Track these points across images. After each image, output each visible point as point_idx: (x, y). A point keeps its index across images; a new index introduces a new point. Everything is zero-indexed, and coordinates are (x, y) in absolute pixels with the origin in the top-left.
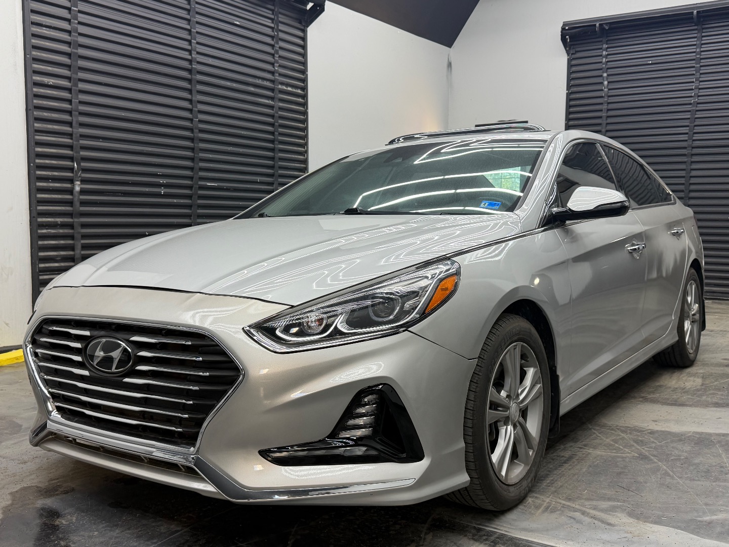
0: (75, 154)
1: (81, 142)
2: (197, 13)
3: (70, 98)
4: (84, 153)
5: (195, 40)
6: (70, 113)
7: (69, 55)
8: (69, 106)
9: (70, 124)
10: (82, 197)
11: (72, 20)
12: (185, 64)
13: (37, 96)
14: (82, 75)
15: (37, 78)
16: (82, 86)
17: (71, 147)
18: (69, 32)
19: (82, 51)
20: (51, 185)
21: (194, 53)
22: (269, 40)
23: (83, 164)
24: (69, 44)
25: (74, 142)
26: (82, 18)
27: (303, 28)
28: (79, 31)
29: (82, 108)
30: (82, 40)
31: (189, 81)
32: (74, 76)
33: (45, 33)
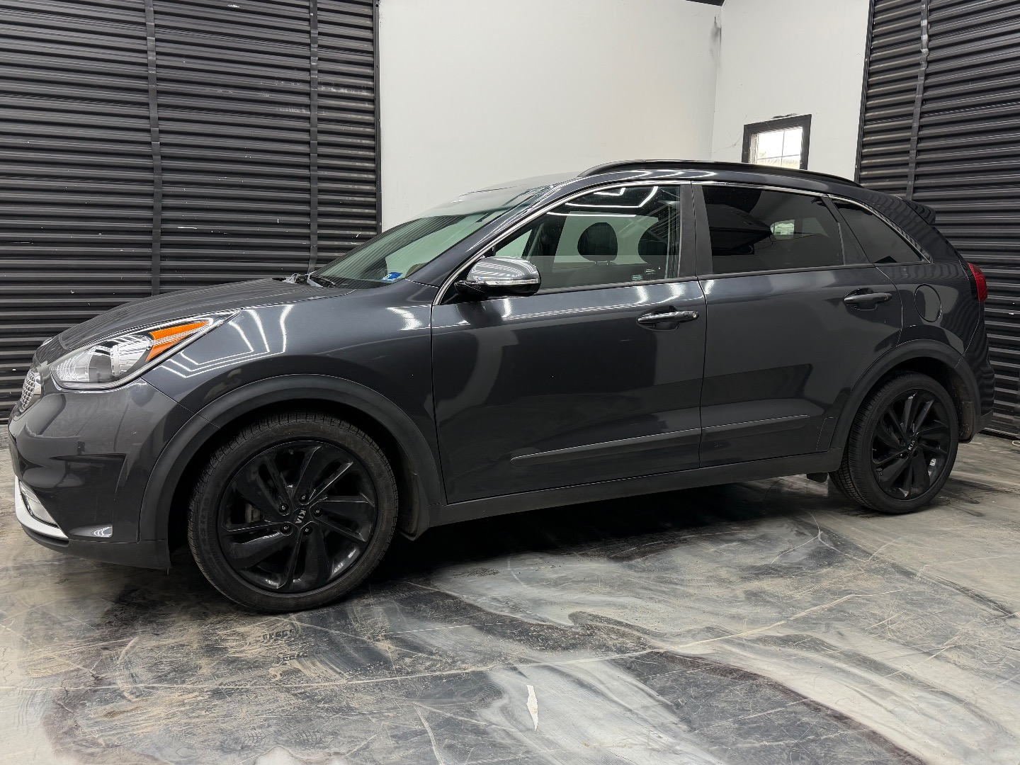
5: (152, 36)
12: (142, 71)
21: (151, 54)
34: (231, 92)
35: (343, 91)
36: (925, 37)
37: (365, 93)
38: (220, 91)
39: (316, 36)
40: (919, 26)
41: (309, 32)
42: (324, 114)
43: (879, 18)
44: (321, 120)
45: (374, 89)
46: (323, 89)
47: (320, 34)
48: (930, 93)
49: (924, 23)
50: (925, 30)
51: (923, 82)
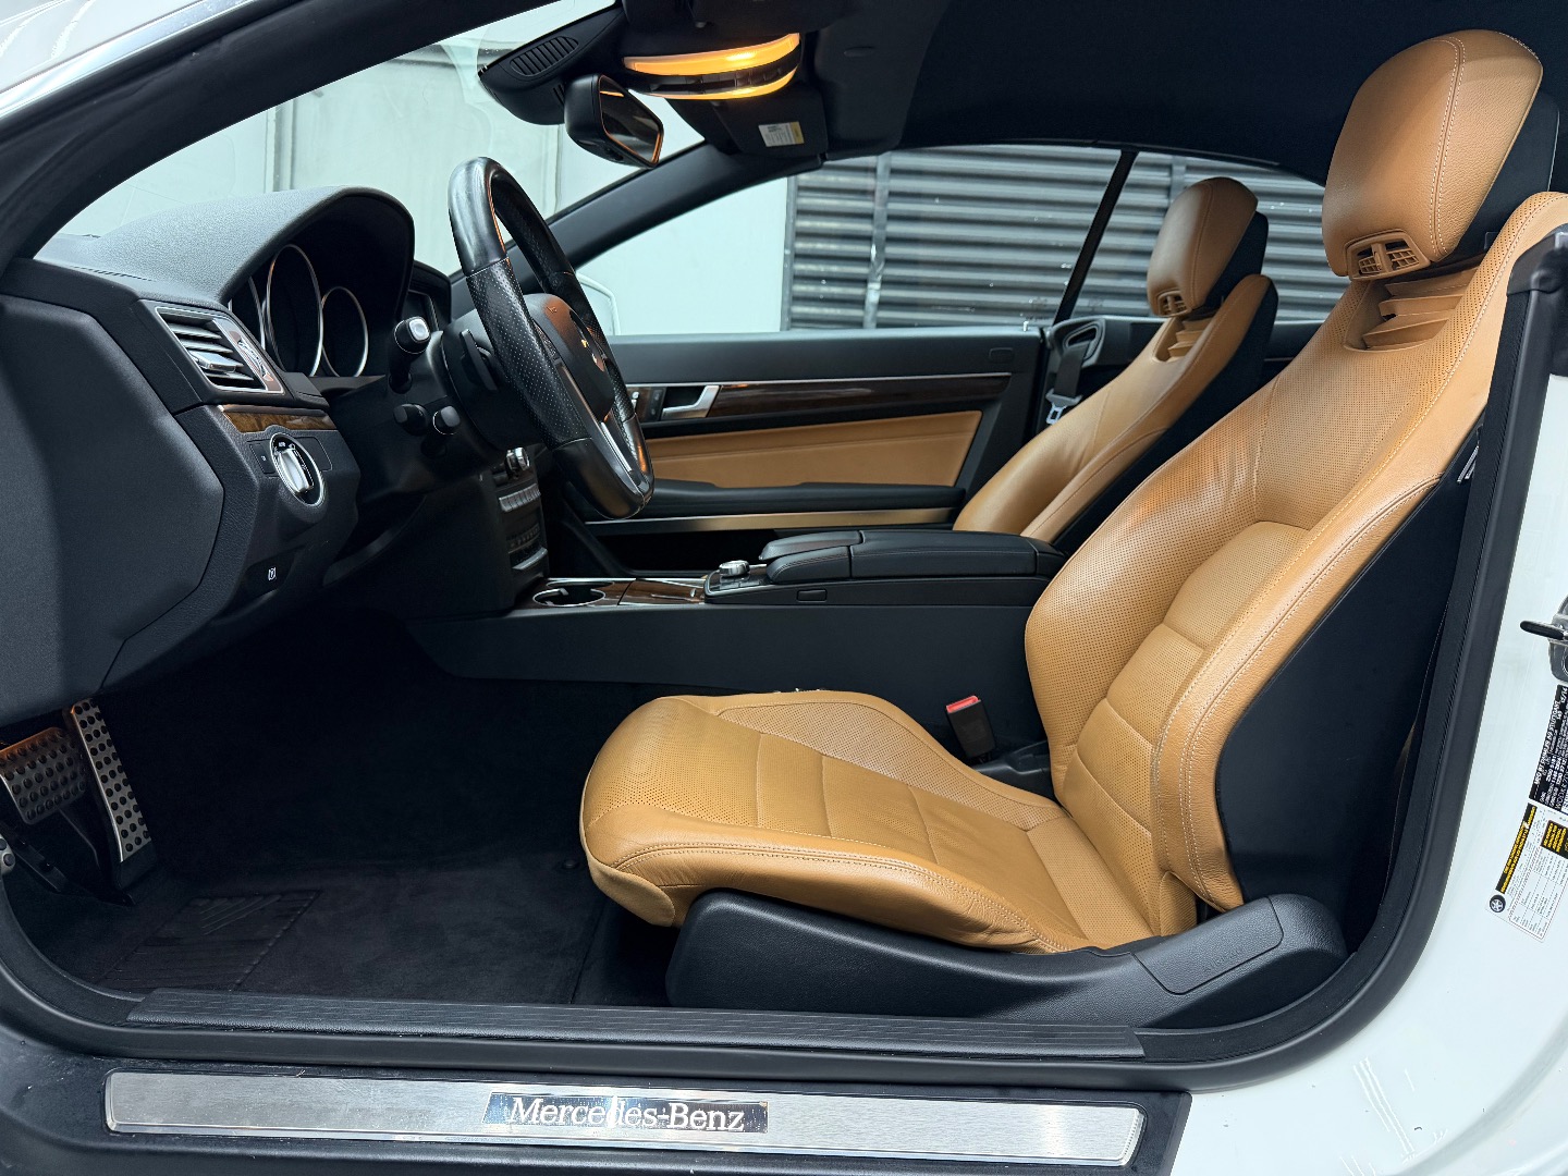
0: (876, 232)
1: (890, 205)
4: (894, 228)
10: (880, 313)
17: (870, 217)
20: (824, 289)
23: (893, 251)
25: (878, 208)
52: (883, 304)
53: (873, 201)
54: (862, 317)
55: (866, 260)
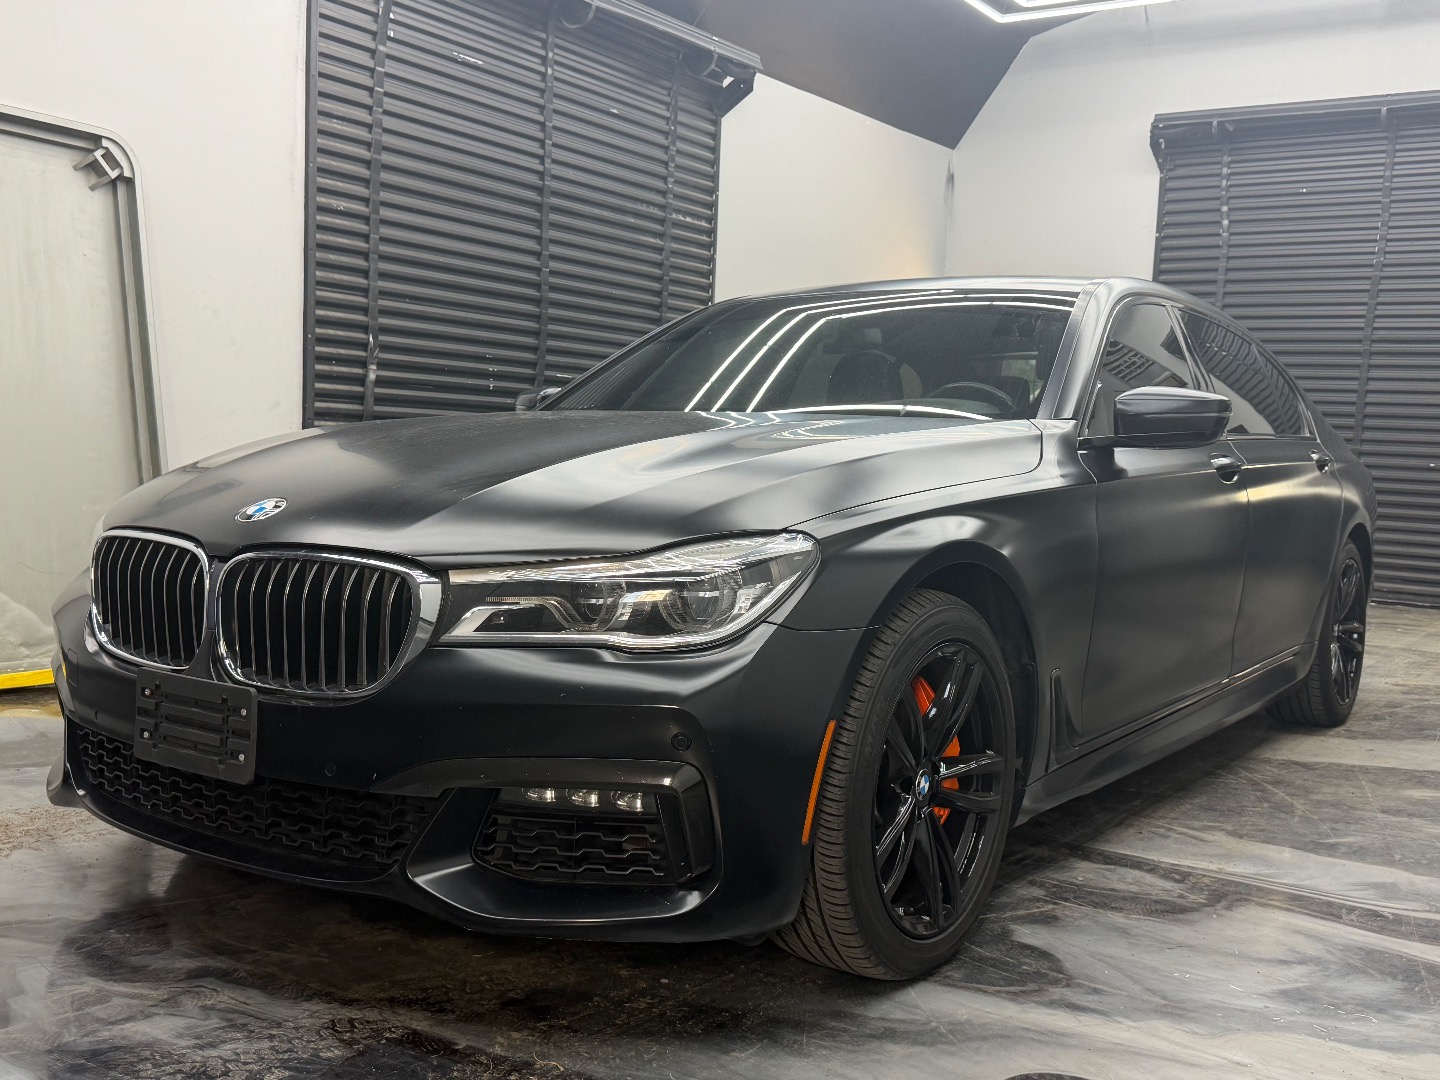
0: (371, 323)
1: (380, 302)
2: (557, 96)
3: (367, 232)
4: (384, 321)
5: (550, 140)
6: (365, 255)
7: (367, 163)
8: (365, 245)
9: (365, 273)
10: (378, 390)
11: (374, 108)
12: (533, 179)
13: (322, 228)
14: (386, 196)
15: (322, 200)
16: (385, 213)
17: (364, 310)
18: (369, 127)
19: (386, 158)
20: (336, 368)
21: (548, 161)
22: (660, 139)
23: (381, 338)
24: (368, 145)
25: (371, 303)
26: (390, 104)
27: (714, 118)
28: (385, 125)
29: (385, 248)
30: (388, 140)
31: (538, 206)
32: (374, 197)
33: (338, 129)
34: (606, 214)
35: (689, 219)
36: (1226, 222)
37: (704, 224)
38: (596, 211)
39: (674, 153)
40: (1219, 210)
41: (666, 149)
42: (674, 245)
43: (1170, 196)
44: (674, 253)
45: (712, 219)
46: (674, 216)
47: (679, 152)
48: (1233, 275)
49: (1225, 209)
50: (1225, 216)
51: (1225, 264)
52: (379, 382)
53: (366, 297)
54: (364, 392)
55: (364, 346)
